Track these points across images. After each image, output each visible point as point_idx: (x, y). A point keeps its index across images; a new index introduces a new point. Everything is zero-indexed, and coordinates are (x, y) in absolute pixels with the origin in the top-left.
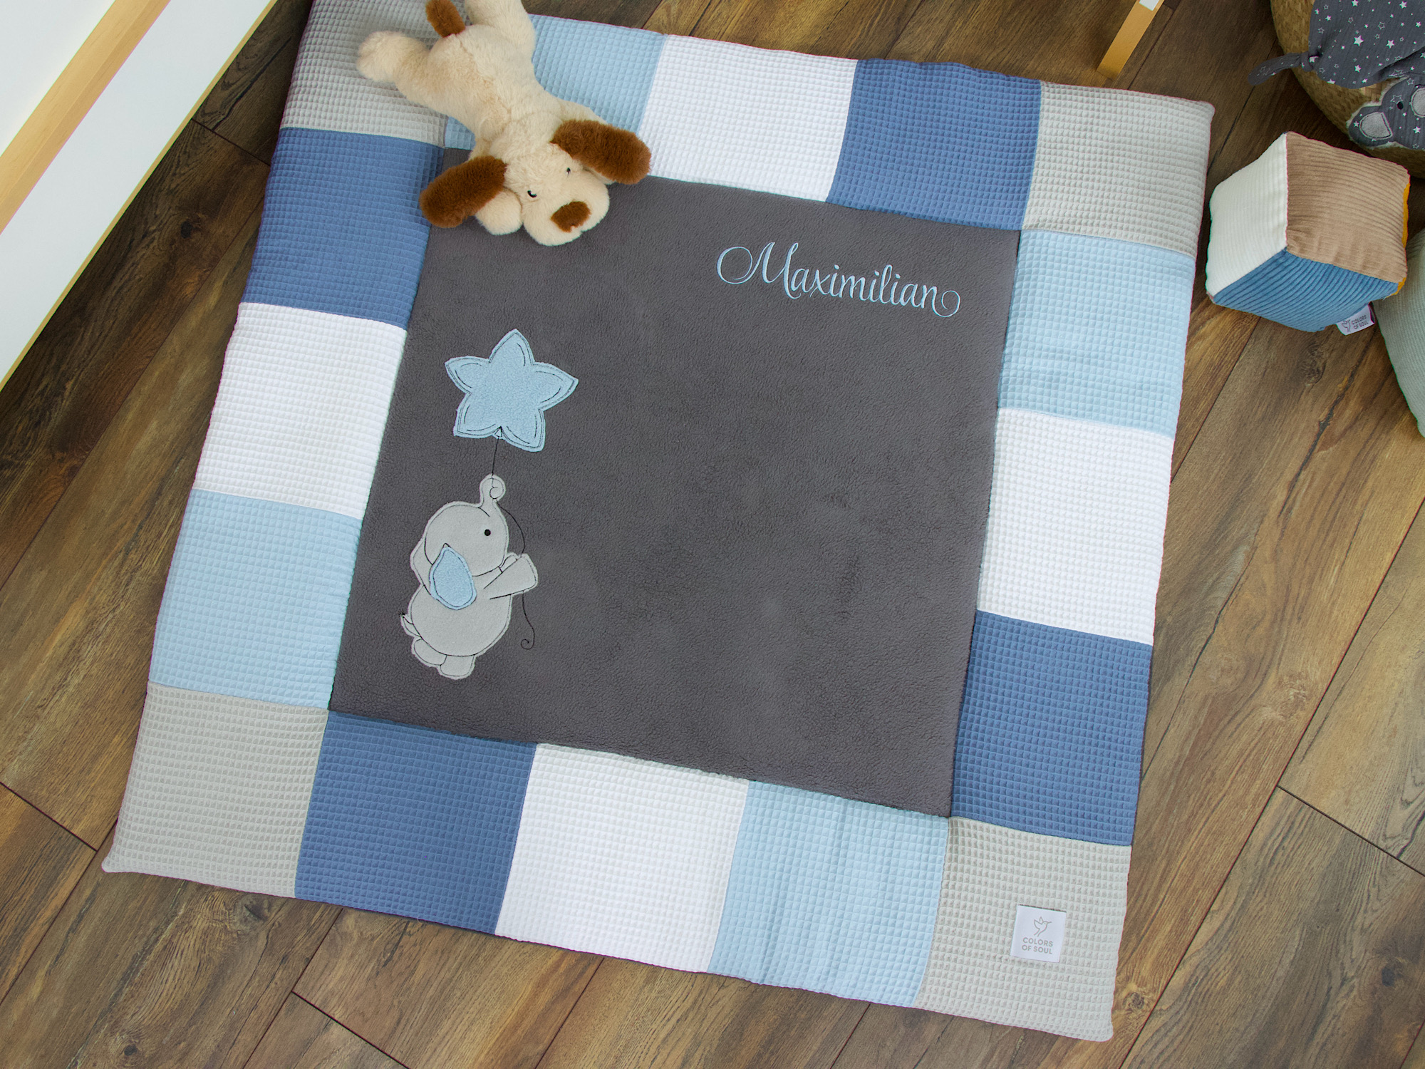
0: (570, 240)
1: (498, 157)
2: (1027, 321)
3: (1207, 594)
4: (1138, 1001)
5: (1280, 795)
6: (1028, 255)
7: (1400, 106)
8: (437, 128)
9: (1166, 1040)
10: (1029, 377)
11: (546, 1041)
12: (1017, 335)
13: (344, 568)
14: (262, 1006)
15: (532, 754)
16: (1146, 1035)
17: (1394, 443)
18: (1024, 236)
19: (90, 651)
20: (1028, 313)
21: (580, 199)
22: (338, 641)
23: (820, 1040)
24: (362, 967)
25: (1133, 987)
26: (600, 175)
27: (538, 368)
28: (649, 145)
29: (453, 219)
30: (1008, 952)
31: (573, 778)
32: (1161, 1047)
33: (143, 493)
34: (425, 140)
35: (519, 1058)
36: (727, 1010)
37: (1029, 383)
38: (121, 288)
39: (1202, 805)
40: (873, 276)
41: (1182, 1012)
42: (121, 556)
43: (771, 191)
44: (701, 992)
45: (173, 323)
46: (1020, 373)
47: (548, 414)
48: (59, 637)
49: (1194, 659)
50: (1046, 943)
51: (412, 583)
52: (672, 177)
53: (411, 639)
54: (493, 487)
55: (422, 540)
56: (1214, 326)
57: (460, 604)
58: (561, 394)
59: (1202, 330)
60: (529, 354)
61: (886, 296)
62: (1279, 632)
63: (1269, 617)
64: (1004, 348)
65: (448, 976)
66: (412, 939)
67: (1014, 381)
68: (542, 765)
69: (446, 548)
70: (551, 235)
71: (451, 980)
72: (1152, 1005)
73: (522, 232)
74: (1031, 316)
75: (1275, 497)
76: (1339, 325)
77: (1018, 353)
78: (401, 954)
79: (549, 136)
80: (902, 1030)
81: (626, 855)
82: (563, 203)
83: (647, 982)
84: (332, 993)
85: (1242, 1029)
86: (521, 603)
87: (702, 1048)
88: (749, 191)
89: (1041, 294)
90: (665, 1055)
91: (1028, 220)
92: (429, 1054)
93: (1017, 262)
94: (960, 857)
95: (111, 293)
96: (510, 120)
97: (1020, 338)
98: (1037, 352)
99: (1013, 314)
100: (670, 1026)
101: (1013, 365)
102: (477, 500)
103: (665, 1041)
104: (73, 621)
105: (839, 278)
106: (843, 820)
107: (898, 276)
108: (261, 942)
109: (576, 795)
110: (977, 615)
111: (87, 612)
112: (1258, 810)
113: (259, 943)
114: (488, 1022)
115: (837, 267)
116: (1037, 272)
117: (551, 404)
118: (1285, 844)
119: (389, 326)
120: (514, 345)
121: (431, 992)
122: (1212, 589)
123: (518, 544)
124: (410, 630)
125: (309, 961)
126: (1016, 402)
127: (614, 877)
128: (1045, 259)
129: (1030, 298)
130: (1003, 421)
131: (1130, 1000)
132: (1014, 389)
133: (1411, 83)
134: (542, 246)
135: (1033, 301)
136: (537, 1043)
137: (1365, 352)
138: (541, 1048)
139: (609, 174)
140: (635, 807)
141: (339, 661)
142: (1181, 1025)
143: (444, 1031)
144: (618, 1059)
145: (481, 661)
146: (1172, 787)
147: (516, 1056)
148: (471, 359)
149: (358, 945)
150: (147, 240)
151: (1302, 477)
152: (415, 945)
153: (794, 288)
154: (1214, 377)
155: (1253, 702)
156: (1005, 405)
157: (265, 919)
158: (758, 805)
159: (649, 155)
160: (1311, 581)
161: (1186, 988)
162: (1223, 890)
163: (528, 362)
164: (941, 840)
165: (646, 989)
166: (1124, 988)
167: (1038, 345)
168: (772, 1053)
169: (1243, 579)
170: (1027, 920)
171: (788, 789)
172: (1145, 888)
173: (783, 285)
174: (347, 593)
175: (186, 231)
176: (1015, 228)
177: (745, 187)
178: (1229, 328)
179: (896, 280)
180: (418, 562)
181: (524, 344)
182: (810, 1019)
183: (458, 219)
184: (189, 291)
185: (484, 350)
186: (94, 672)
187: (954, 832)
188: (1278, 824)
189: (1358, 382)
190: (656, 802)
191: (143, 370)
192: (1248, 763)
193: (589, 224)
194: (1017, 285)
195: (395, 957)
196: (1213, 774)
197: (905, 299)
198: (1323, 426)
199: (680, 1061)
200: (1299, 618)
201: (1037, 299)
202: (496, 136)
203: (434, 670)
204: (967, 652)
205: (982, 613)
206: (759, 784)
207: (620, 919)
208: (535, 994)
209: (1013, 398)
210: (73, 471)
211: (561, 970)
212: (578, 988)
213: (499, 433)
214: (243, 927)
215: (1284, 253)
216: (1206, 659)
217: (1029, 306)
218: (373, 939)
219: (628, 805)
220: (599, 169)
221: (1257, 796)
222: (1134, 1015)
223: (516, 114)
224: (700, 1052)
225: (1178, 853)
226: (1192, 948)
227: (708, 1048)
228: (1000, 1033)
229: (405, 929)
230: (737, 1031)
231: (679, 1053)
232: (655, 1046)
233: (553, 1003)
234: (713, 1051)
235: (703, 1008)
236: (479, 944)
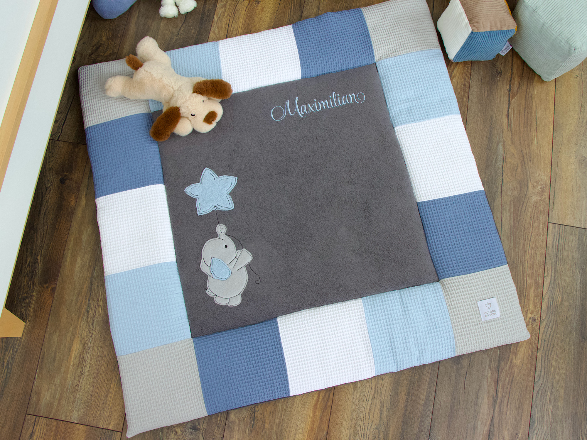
0: (213, 127)
1: (175, 106)
2: (391, 93)
3: (495, 165)
4: (534, 320)
5: (551, 225)
6: (382, 70)
8: (146, 106)
9: (550, 330)
10: (400, 112)
11: (326, 428)
12: (390, 99)
13: (176, 282)
15: (276, 322)
16: (542, 331)
17: (536, 88)
18: (377, 64)
19: (88, 356)
20: (390, 90)
21: (212, 110)
22: (185, 310)
23: (427, 383)
24: (244, 431)
25: (530, 315)
26: (215, 99)
27: (220, 179)
28: (228, 82)
29: (166, 136)
30: (481, 320)
31: (296, 324)
32: (548, 333)
33: (85, 287)
34: (143, 112)
36: (388, 387)
37: (401, 115)
38: (45, 213)
39: (525, 240)
40: (330, 98)
41: (551, 317)
42: (86, 314)
43: (280, 82)
44: (376, 385)
45: (71, 218)
46: (396, 113)
47: (231, 194)
48: (73, 356)
49: (500, 190)
50: (493, 311)
51: (205, 277)
52: (241, 91)
53: (213, 298)
54: (221, 229)
55: (202, 259)
56: (457, 71)
57: (227, 277)
58: (233, 185)
59: (453, 74)
60: (215, 175)
61: (337, 103)
62: (525, 168)
63: (520, 165)
64: (387, 106)
65: (278, 420)
66: (259, 412)
67: (396, 116)
68: (282, 324)
69: (213, 258)
70: (206, 128)
71: (280, 422)
72: (539, 319)
73: (194, 131)
74: (392, 91)
75: (503, 122)
76: (500, 53)
77: (393, 106)
78: (257, 420)
79: (192, 91)
80: (455, 367)
81: (327, 344)
82: (206, 114)
83: (354, 390)
85: (574, 314)
86: (249, 267)
87: (385, 406)
88: (272, 85)
89: (392, 82)
90: (372, 414)
91: (377, 58)
93: (379, 75)
94: (449, 293)
95: (42, 216)
96: (174, 91)
97: (391, 100)
98: (399, 103)
99: (385, 93)
100: (370, 403)
101: (393, 111)
102: (217, 236)
103: (370, 409)
104: (77, 347)
105: (318, 104)
106: (401, 297)
107: (339, 95)
109: (299, 330)
110: (418, 204)
111: (81, 341)
112: (546, 234)
114: (301, 431)
115: (315, 100)
116: (387, 75)
117: (231, 190)
118: (560, 242)
119: (157, 185)
120: (208, 174)
121: (275, 429)
122: (496, 162)
123: (239, 245)
124: (211, 295)
126: (399, 123)
127: (327, 354)
128: (388, 69)
129: (389, 85)
130: (398, 132)
131: (531, 321)
132: (397, 119)
134: (203, 134)
135: (390, 85)
136: (323, 431)
137: (512, 60)
138: (325, 433)
139: (219, 97)
140: (323, 325)
141: (189, 318)
142: (552, 322)
145: (243, 295)
146: (512, 238)
148: (193, 185)
149: (239, 424)
150: (48, 191)
151: (510, 111)
152: (261, 414)
153: (303, 114)
154: (465, 88)
155: (527, 197)
156: (396, 126)
157: (199, 429)
158: (368, 305)
159: (230, 86)
160: (529, 146)
161: (548, 308)
162: (546, 267)
163: (215, 178)
164: (440, 290)
165: (355, 393)
166: (526, 317)
167: (399, 100)
168: (412, 396)
169: (505, 155)
170: (483, 305)
171: (376, 295)
172: (519, 278)
173: (298, 115)
174: (181, 291)
175: (62, 181)
176: (373, 63)
177: (270, 84)
178: (462, 69)
179: (338, 96)
180: (204, 268)
181: (211, 172)
182: (420, 378)
183: (168, 135)
184: (73, 203)
185: (197, 179)
186: (93, 363)
187: (443, 285)
188: (554, 236)
189: (515, 71)
190: (330, 320)
191: (67, 240)
192: (535, 219)
193: (218, 119)
194: (382, 82)
195: (256, 422)
196: (524, 227)
197: (345, 102)
198: (509, 91)
199: (379, 415)
200: (530, 161)
201: (392, 84)
202: (171, 99)
203: (226, 306)
204: (420, 219)
205: (419, 203)
206: (365, 298)
207: (335, 369)
208: (314, 413)
209: (398, 122)
210: (54, 290)
211: (320, 399)
212: (329, 404)
213: (215, 208)
214: (192, 436)
215: (472, 33)
216: (504, 188)
217: (389, 88)
218: (244, 419)
219: (320, 325)
220: (214, 97)
221: (543, 229)
222: (534, 325)
223: (176, 88)
224: (385, 407)
225: (525, 261)
226: (544, 293)
227: (387, 405)
228: (491, 353)
229: (255, 409)
230: (395, 394)
231: (377, 411)
232: (367, 413)
233: (323, 413)
234: (389, 405)
235: (379, 390)
236: (285, 402)
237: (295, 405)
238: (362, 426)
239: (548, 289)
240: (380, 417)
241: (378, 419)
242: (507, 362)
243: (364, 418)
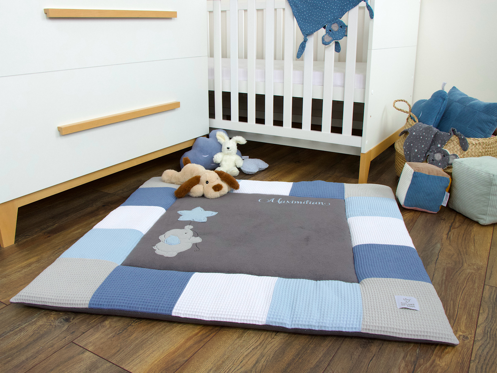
0: (217, 196)
4: (466, 337)
5: (487, 286)
7: (433, 160)
11: (189, 356)
14: (55, 346)
16: (476, 348)
20: (350, 206)
23: (322, 353)
24: (107, 335)
25: (461, 333)
27: (206, 212)
32: (486, 351)
35: (174, 362)
36: (276, 345)
39: (458, 289)
40: (304, 201)
41: (488, 340)
44: (263, 340)
49: (435, 262)
50: (411, 304)
52: (245, 193)
53: (156, 250)
54: (189, 227)
55: (165, 234)
57: (174, 244)
58: (212, 215)
60: (203, 210)
61: (308, 203)
62: (461, 257)
63: (456, 254)
64: (346, 212)
66: (133, 327)
69: (171, 236)
70: (212, 194)
71: (147, 338)
72: (473, 338)
75: (443, 236)
78: (127, 331)
80: (360, 349)
82: (215, 184)
83: (238, 338)
84: (91, 342)
86: (196, 245)
90: (247, 360)
91: (346, 196)
92: (129, 362)
94: (366, 287)
100: (249, 351)
103: (246, 355)
105: (294, 202)
108: (64, 328)
110: (353, 249)
111: (39, 258)
112: (482, 290)
113: (63, 329)
114: (161, 351)
117: (209, 216)
120: (198, 209)
121: (137, 342)
122: (433, 250)
123: (196, 235)
125: (84, 333)
126: (352, 216)
129: (350, 204)
131: (462, 337)
133: (432, 153)
136: (184, 357)
138: (186, 359)
142: (490, 344)
143: (140, 353)
144: (223, 362)
147: (173, 362)
148: (185, 211)
149: (108, 329)
151: (450, 233)
153: (281, 202)
155: (462, 269)
156: (349, 218)
157: (70, 321)
160: (466, 248)
161: (485, 333)
162: (481, 308)
164: (357, 287)
168: (300, 358)
169: (442, 249)
170: (400, 299)
173: (278, 202)
177: (266, 194)
179: (310, 202)
180: (162, 238)
185: (190, 210)
188: (491, 293)
189: (457, 220)
192: (469, 280)
193: (222, 192)
194: (346, 204)
195: (124, 332)
196: (457, 282)
198: (451, 227)
199: (254, 362)
200: (467, 254)
201: (353, 204)
208: (186, 342)
211: (199, 335)
212: (206, 340)
213: (192, 220)
214: (59, 324)
215: (414, 173)
216: (439, 262)
218: (115, 327)
221: (478, 286)
222: (466, 342)
224: (264, 358)
225: (456, 299)
226: (479, 322)
227: (268, 357)
228: (407, 349)
229: (131, 324)
230: (282, 351)
231: (254, 359)
232: (242, 357)
233: (194, 345)
234: (270, 358)
235: (265, 345)
236: (163, 328)
237: (170, 332)
238: (229, 366)
239: (485, 321)
240: (255, 365)
241: (252, 365)
242: (428, 361)
243: (236, 361)
